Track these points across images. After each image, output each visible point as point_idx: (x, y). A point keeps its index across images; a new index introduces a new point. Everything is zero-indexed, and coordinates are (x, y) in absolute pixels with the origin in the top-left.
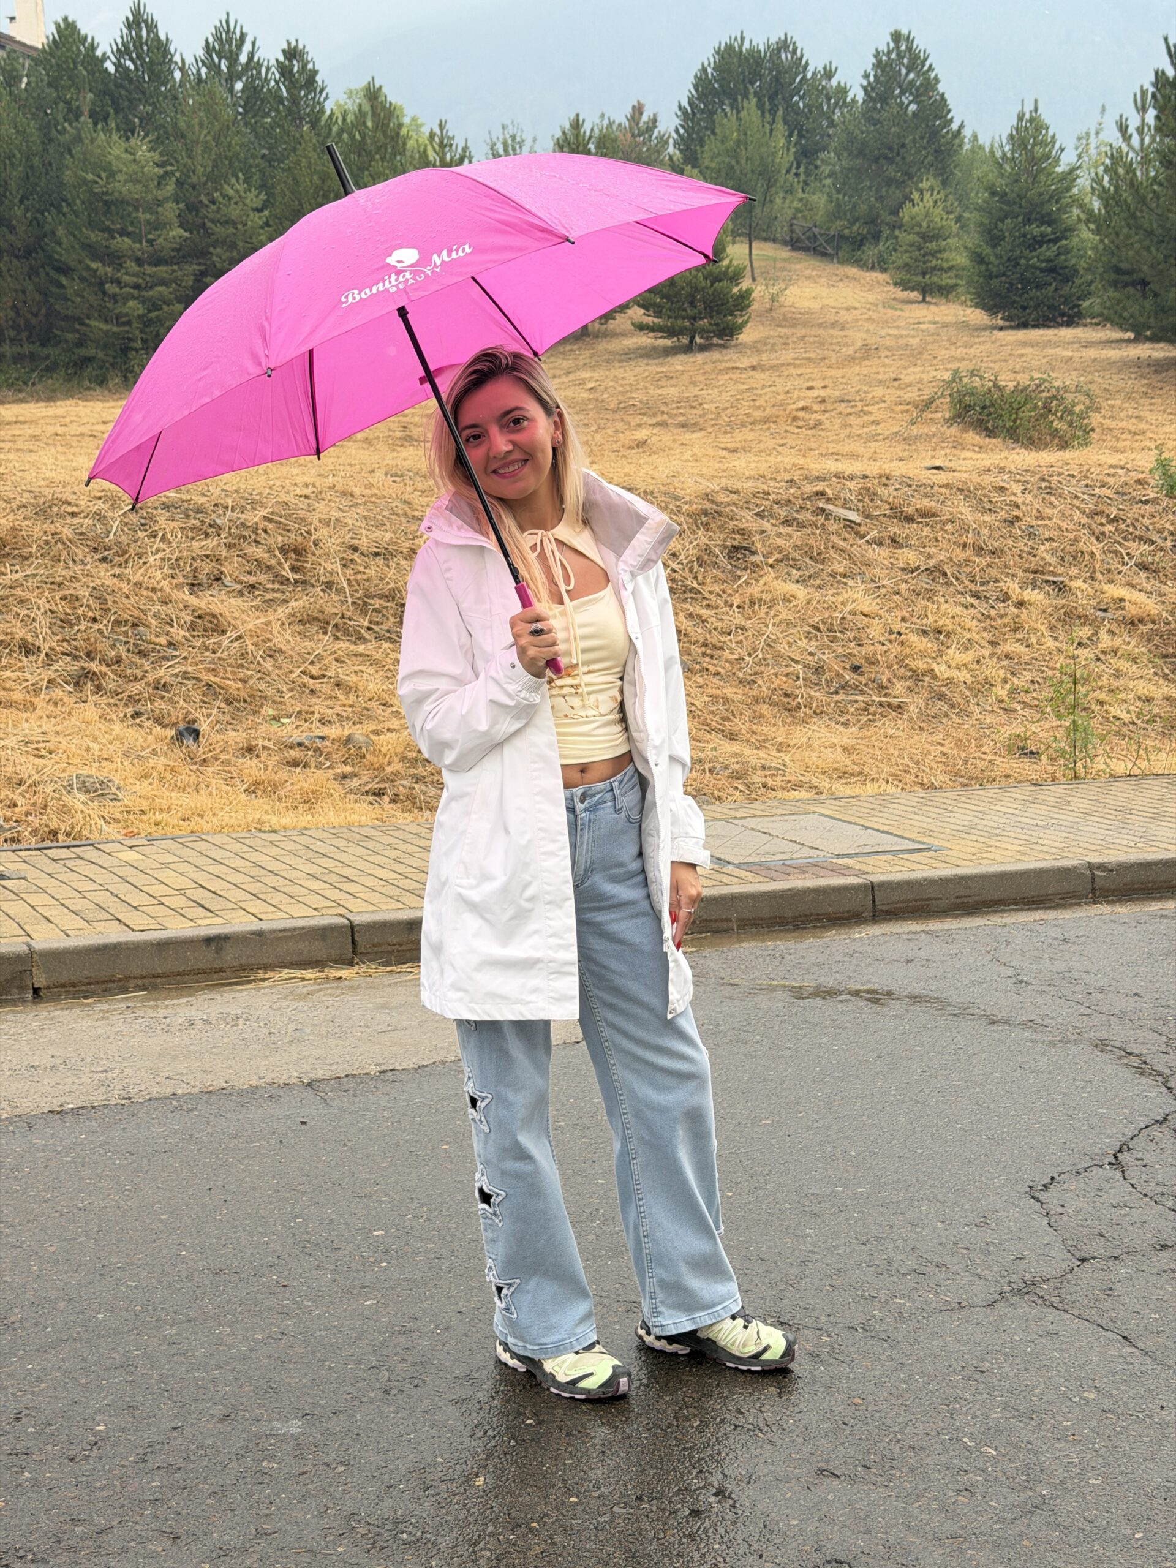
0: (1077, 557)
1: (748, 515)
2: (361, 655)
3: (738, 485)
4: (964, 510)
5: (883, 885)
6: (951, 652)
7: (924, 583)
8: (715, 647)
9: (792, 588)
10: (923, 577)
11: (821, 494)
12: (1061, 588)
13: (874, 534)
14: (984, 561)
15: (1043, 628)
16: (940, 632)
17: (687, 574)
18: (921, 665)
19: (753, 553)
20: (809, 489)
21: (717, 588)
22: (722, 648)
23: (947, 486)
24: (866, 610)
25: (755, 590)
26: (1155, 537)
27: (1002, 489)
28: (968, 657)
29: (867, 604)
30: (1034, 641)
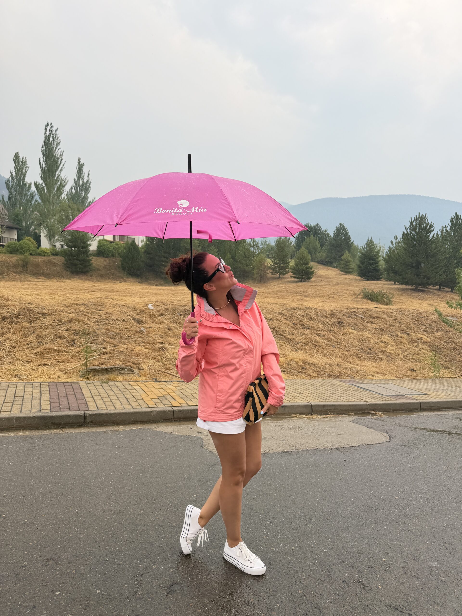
0: (410, 328)
1: (341, 315)
3: (337, 309)
4: (385, 316)
5: (422, 402)
6: (389, 346)
7: (379, 331)
8: (339, 343)
9: (353, 331)
10: (379, 330)
11: (355, 312)
12: (409, 334)
13: (367, 320)
14: (392, 327)
15: (407, 343)
16: (385, 342)
17: (331, 327)
18: (383, 349)
19: (343, 323)
20: (352, 310)
21: (337, 330)
22: (341, 343)
23: (380, 311)
24: (370, 336)
25: (345, 331)
26: (426, 325)
27: (392, 313)
28: (393, 348)
29: (369, 335)
30: (405, 345)
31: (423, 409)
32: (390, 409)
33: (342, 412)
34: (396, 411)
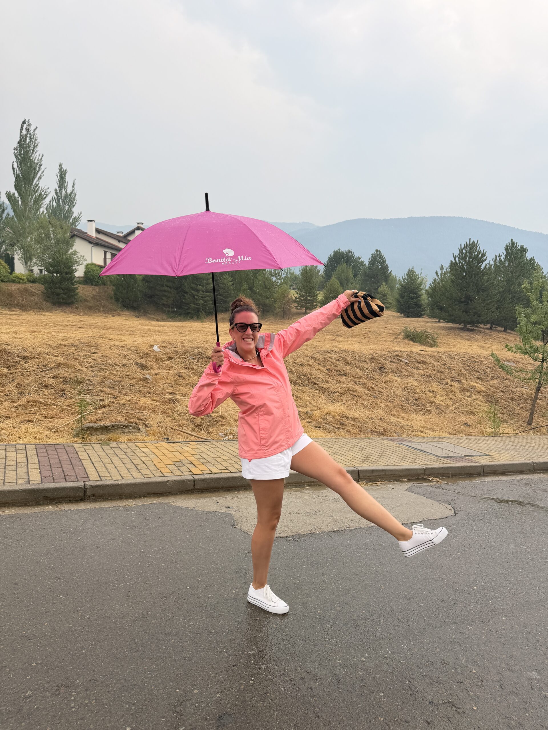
0: (462, 375)
1: (382, 360)
2: (301, 390)
3: (377, 352)
4: (432, 361)
5: (485, 465)
6: (438, 397)
7: (426, 379)
8: (381, 392)
9: (396, 378)
10: (426, 377)
11: (398, 355)
12: (460, 382)
13: (412, 366)
14: (440, 374)
15: (458, 392)
16: (434, 392)
17: (371, 373)
18: (432, 400)
19: (385, 369)
20: (394, 354)
21: (379, 377)
23: (427, 355)
24: (415, 385)
25: (388, 378)
26: (479, 371)
27: (440, 357)
28: (442, 398)
29: (415, 384)
30: (457, 395)
31: (486, 473)
32: (449, 474)
33: (394, 478)
34: (455, 476)
